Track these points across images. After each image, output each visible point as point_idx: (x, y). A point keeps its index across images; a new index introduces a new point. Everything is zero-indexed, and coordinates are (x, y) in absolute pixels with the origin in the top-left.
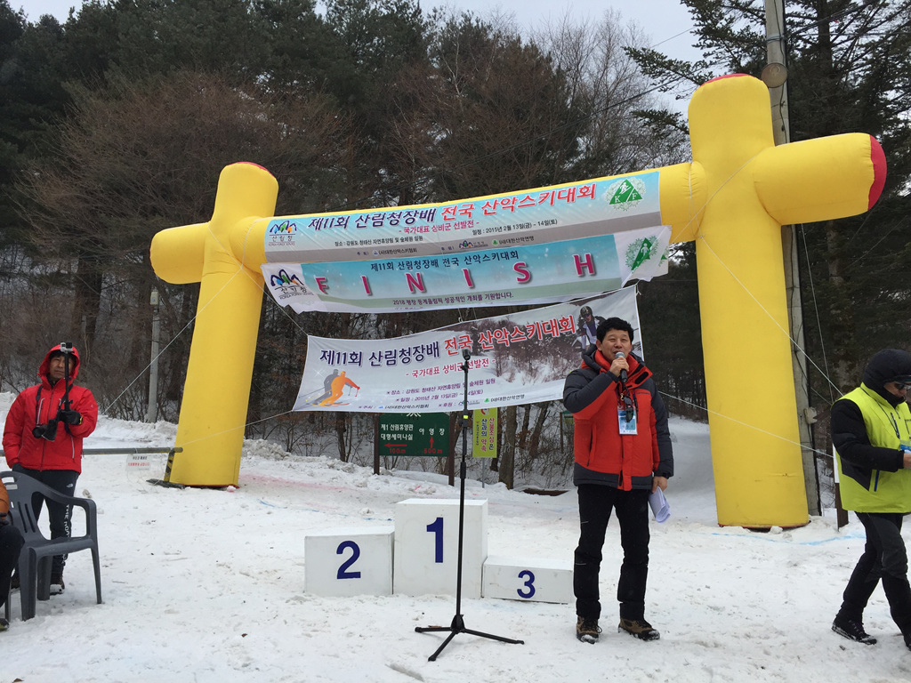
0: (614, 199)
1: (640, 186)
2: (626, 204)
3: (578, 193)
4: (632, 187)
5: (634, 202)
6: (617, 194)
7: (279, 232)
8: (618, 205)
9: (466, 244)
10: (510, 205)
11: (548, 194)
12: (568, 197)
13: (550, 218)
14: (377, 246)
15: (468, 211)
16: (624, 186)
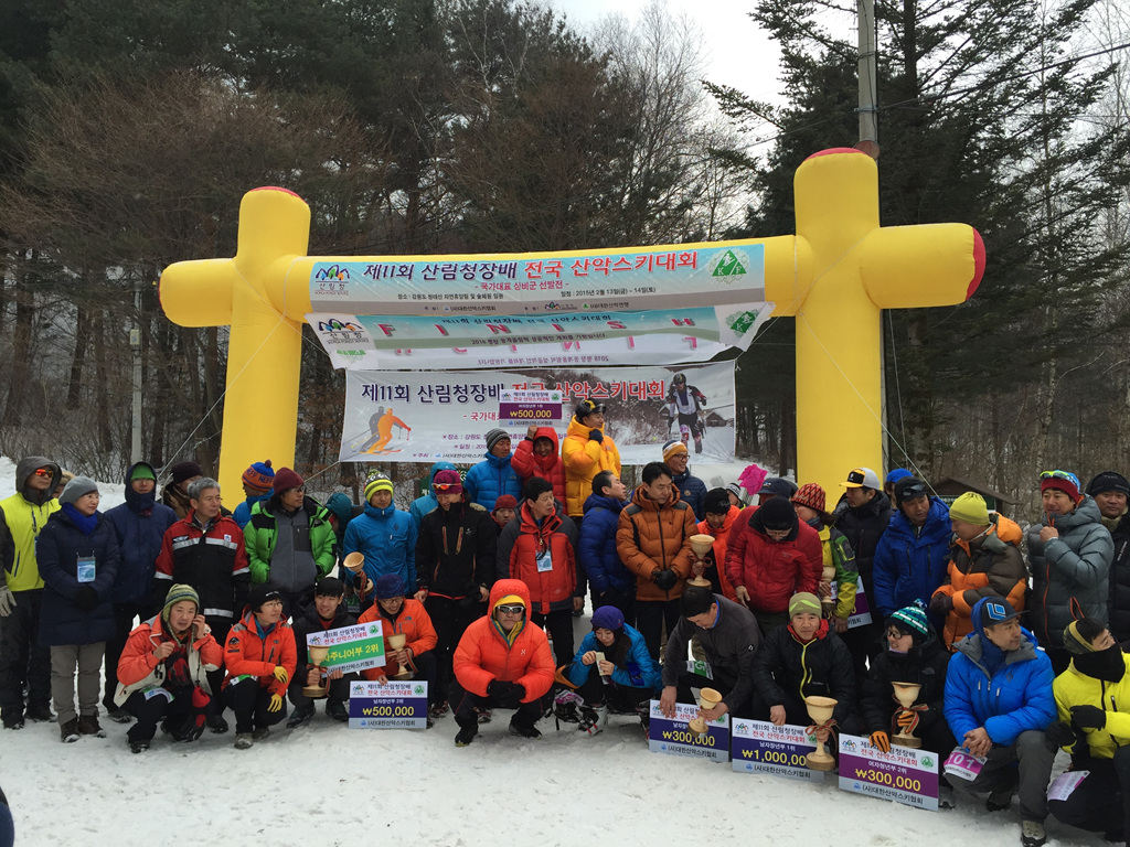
0: (717, 270)
1: (744, 259)
2: (729, 278)
4: (736, 260)
5: (738, 276)
6: (720, 266)
7: (327, 279)
8: (722, 278)
9: (552, 305)
10: (603, 266)
11: (645, 258)
12: (668, 264)
13: (648, 285)
14: (450, 301)
15: (555, 269)
16: (728, 257)
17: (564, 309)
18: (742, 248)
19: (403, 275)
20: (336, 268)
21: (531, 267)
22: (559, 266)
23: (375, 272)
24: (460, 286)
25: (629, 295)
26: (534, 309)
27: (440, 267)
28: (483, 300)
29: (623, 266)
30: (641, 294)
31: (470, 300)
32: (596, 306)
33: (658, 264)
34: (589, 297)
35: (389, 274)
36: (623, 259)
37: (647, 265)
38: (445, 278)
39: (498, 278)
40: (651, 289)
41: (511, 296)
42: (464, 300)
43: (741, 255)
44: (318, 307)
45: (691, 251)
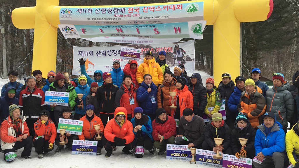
0: (188, 10)
1: (197, 6)
2: (192, 12)
3: (176, 7)
4: (195, 7)
5: (195, 12)
6: (190, 9)
7: (65, 13)
8: (190, 13)
9: (136, 22)
10: (152, 9)
11: (166, 6)
12: (173, 8)
13: (166, 15)
14: (104, 20)
15: (137, 10)
16: (192, 6)
17: (140, 23)
18: (196, 3)
19: (89, 12)
20: (67, 10)
21: (130, 9)
22: (138, 9)
23: (80, 11)
24: (107, 15)
25: (161, 18)
26: (131, 23)
27: (101, 9)
28: (114, 20)
29: (159, 9)
30: (164, 18)
31: (110, 20)
32: (150, 22)
33: (170, 8)
34: (148, 19)
35: (84, 12)
36: (159, 7)
37: (166, 9)
38: (102, 13)
39: (119, 13)
40: (167, 16)
41: (123, 19)
42: (108, 20)
43: (196, 5)
44: (62, 22)
45: (180, 4)
